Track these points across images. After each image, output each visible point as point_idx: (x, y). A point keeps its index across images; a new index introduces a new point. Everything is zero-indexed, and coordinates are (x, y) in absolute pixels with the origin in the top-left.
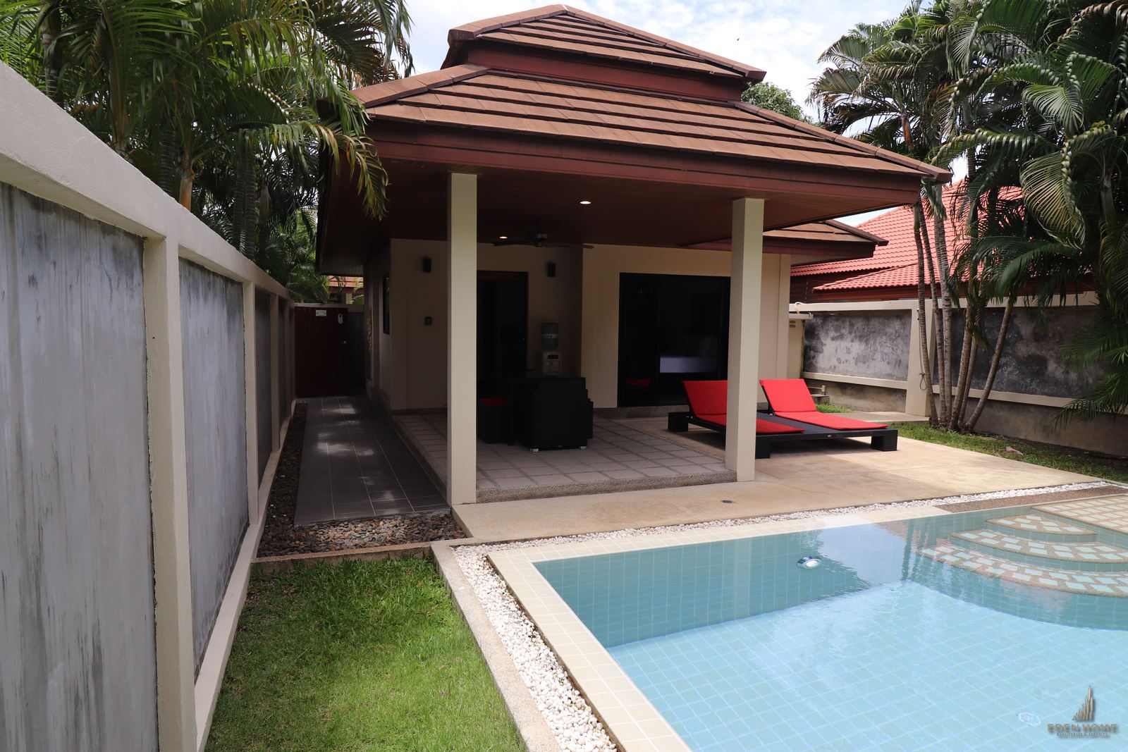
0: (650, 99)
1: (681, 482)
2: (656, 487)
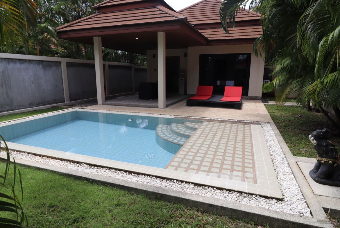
0: (138, 10)
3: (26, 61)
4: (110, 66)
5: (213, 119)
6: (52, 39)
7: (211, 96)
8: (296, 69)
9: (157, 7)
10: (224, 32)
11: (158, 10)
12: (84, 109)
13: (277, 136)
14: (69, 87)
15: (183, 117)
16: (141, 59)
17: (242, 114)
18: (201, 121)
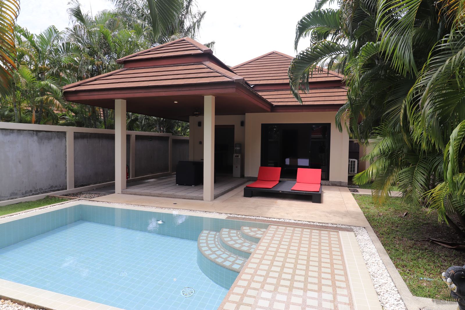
0: (178, 67)
1: (182, 197)
2: (173, 198)
3: (14, 131)
4: (138, 137)
5: (283, 220)
6: (55, 101)
7: (278, 182)
8: (399, 153)
9: (205, 63)
10: (296, 100)
11: (205, 67)
12: (93, 201)
13: (381, 255)
14: (75, 167)
15: (239, 216)
16: (182, 127)
17: (324, 212)
18: (265, 225)
